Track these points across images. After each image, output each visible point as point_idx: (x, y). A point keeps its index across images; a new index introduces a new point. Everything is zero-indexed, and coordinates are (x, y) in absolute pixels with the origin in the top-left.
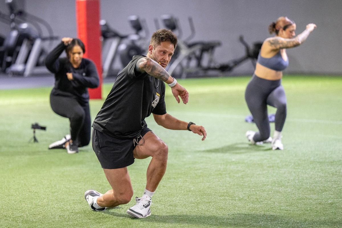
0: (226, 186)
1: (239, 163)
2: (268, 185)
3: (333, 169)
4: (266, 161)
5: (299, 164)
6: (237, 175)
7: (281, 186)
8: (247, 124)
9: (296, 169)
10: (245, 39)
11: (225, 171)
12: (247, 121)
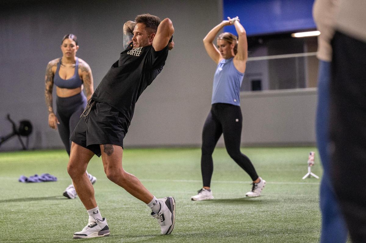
0: (8, 232)
1: (19, 212)
2: (53, 229)
3: (116, 215)
4: (46, 210)
5: (80, 211)
6: (19, 222)
7: (67, 230)
8: (21, 183)
9: (79, 215)
10: (11, 118)
11: (5, 219)
12: (20, 181)
